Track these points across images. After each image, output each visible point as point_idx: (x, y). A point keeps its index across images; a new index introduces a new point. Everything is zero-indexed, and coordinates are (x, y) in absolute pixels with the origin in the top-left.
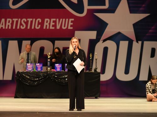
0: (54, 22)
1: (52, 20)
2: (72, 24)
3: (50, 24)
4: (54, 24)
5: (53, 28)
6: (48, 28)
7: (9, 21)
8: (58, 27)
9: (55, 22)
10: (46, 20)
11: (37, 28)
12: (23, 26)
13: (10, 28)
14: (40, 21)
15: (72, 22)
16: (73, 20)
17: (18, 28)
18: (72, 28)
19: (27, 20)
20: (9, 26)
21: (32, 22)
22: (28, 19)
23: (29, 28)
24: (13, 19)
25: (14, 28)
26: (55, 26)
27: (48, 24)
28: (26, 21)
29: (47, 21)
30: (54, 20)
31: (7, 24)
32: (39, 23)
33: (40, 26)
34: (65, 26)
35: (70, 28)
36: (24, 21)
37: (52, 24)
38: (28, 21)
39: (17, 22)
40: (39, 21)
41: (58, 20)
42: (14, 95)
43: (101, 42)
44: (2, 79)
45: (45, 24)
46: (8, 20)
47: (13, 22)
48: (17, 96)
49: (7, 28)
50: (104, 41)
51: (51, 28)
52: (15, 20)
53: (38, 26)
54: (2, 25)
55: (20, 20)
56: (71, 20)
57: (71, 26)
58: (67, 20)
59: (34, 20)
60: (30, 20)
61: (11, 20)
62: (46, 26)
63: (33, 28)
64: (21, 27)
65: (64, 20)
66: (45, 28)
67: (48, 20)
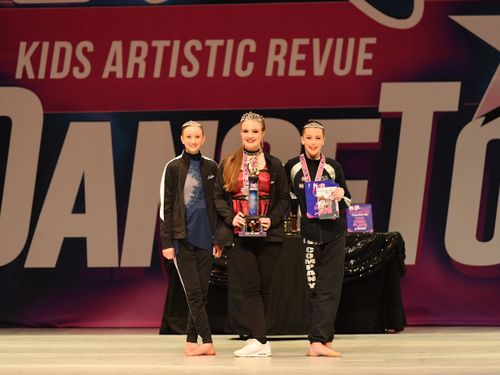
0: (302, 49)
1: (297, 42)
2: (369, 56)
3: (287, 58)
4: (302, 57)
5: (302, 73)
6: (281, 72)
7: (139, 51)
8: (319, 70)
9: (306, 50)
10: (274, 43)
11: (240, 72)
12: (190, 68)
13: (142, 74)
14: (253, 49)
15: (369, 48)
16: (373, 41)
17: (172, 73)
18: (369, 72)
19: (203, 43)
20: (137, 66)
21: (221, 51)
22: (208, 43)
23: (210, 73)
24: (155, 43)
25: (157, 74)
26: (307, 64)
27: (283, 57)
28: (199, 47)
29: (278, 49)
30: (306, 41)
31: (133, 59)
32: (248, 56)
33: (251, 66)
34: (342, 66)
35: (361, 71)
36: (193, 49)
37: (296, 57)
38: (207, 50)
39: (168, 51)
40: (247, 47)
41: (316, 42)
42: (160, 324)
43: (476, 122)
44: (115, 264)
45: (272, 58)
46: (134, 45)
47: (152, 51)
48: (172, 326)
49: (130, 74)
50: (489, 117)
51: (294, 72)
52: (160, 45)
53: (244, 68)
54: (114, 63)
55: (177, 44)
56: (364, 42)
57: (367, 64)
58: (352, 41)
59: (230, 43)
60: (214, 44)
61: (144, 45)
62: (276, 64)
63: (226, 73)
64: (184, 69)
65: (340, 41)
66: (269, 72)
67: (283, 43)
